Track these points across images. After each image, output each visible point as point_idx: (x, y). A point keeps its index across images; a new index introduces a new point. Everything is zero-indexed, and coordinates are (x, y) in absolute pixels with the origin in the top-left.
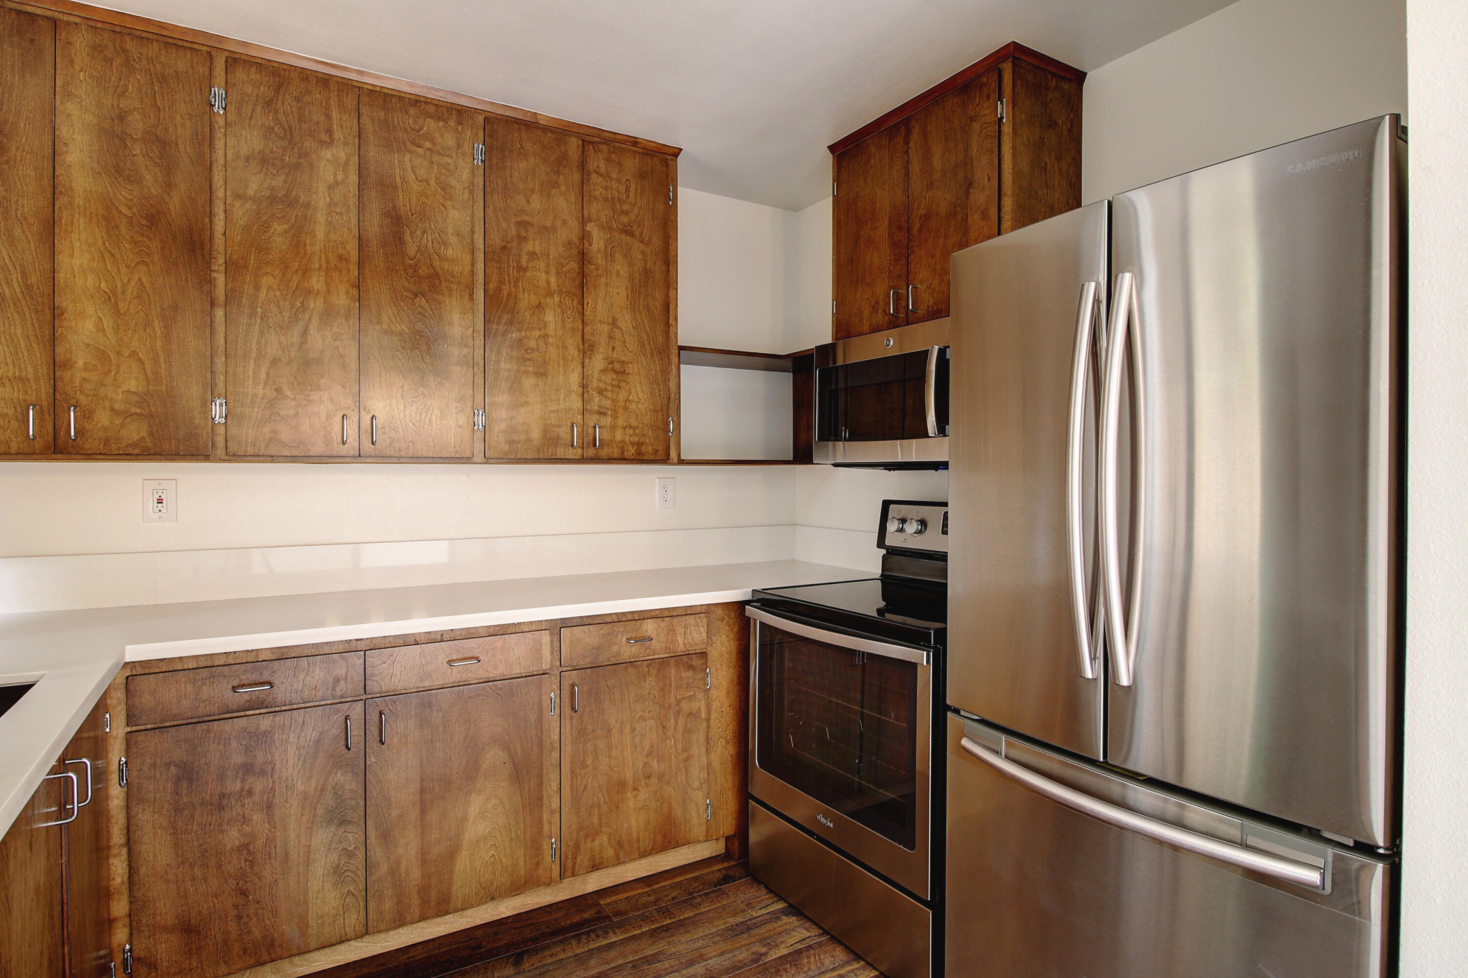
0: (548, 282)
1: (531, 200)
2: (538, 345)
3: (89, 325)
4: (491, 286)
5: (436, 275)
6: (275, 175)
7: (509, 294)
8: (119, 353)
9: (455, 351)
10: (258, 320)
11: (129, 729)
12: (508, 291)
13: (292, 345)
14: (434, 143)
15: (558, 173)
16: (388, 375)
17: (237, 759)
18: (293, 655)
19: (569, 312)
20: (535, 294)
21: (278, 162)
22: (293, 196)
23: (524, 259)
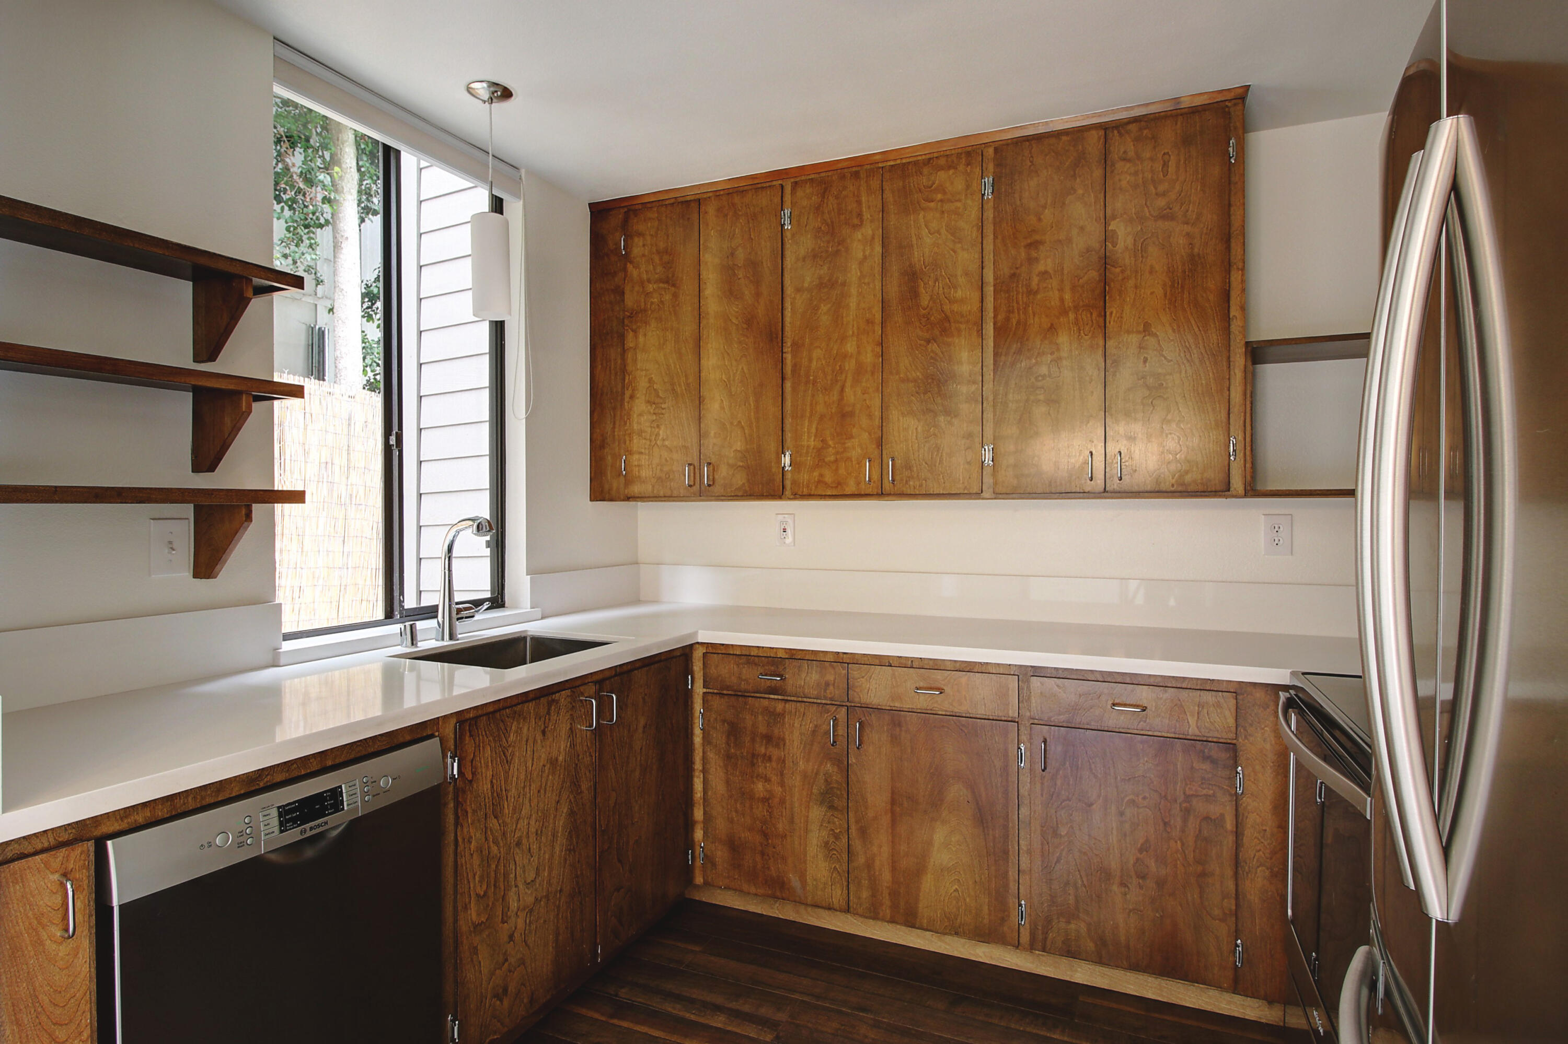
0: (1062, 300)
1: (1042, 217)
2: (1049, 371)
3: (716, 406)
4: (1000, 317)
5: (947, 319)
6: (822, 266)
7: (1018, 322)
8: (732, 423)
9: (964, 389)
10: (811, 385)
11: (705, 690)
12: (1017, 318)
13: (833, 402)
14: (944, 193)
15: (1074, 176)
16: (905, 419)
17: (762, 729)
18: (799, 657)
19: (1087, 328)
20: (1047, 316)
21: (824, 254)
22: (834, 279)
23: (1035, 280)
